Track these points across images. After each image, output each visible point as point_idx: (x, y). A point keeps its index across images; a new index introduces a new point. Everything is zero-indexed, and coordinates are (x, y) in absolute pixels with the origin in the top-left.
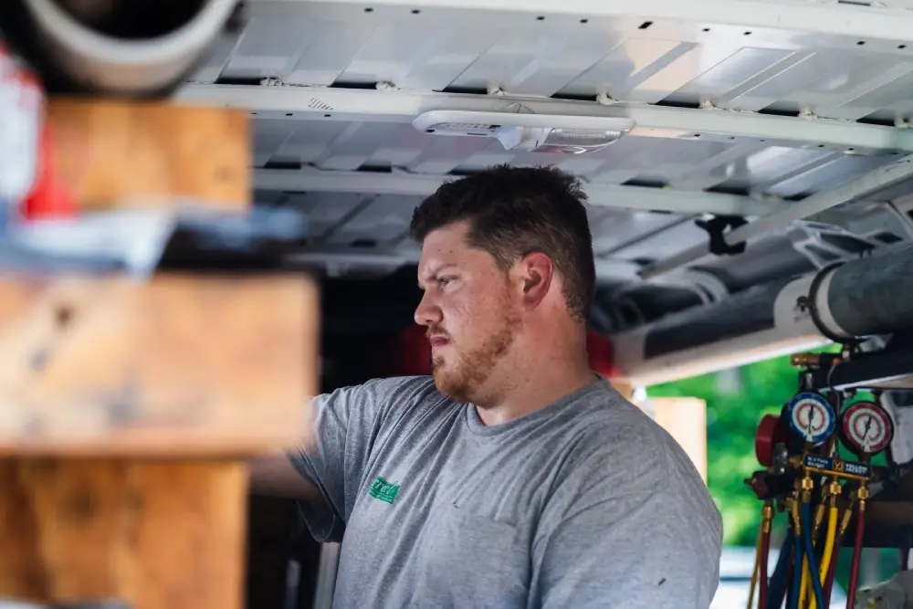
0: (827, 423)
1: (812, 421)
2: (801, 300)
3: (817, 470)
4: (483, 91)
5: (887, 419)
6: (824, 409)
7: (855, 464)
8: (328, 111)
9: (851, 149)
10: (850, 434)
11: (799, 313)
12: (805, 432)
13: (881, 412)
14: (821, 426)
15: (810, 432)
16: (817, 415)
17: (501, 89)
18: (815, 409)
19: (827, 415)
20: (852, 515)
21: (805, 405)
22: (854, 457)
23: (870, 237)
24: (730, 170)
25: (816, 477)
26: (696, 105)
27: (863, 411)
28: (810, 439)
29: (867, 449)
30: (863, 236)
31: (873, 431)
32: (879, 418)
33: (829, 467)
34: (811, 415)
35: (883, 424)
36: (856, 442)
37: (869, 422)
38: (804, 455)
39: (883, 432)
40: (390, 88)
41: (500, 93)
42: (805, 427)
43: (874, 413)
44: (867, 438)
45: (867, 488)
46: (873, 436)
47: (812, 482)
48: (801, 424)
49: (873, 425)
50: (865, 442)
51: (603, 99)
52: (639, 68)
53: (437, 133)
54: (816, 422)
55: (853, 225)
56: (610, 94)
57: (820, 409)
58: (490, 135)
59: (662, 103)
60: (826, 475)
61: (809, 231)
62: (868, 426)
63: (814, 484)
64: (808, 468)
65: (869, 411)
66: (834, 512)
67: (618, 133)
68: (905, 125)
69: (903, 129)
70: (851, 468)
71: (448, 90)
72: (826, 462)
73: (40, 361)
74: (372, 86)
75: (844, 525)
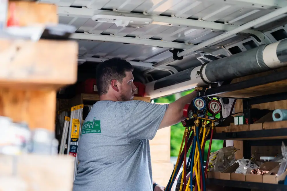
0: (204, 105)
1: (200, 104)
2: (198, 72)
3: (201, 118)
4: (111, 10)
5: (220, 105)
6: (203, 101)
7: (211, 117)
8: (68, 14)
9: (212, 30)
10: (210, 108)
11: (197, 75)
12: (198, 107)
13: (219, 103)
14: (202, 106)
15: (199, 108)
16: (201, 103)
17: (117, 9)
18: (201, 102)
19: (204, 103)
20: (210, 131)
21: (198, 100)
22: (211, 115)
23: (218, 56)
24: (179, 35)
25: (200, 120)
26: (170, 16)
27: (214, 102)
28: (199, 109)
29: (215, 113)
30: (216, 56)
31: (216, 108)
32: (218, 104)
33: (204, 117)
34: (199, 103)
35: (219, 106)
36: (211, 111)
37: (215, 105)
38: (197, 114)
39: (219, 108)
40: (86, 8)
41: (116, 11)
42: (198, 106)
43: (217, 103)
44: (215, 110)
45: (214, 123)
46: (216, 109)
47: (199, 121)
48: (196, 105)
49: (216, 106)
50: (214, 111)
51: (144, 13)
52: (154, 5)
53: (98, 21)
54: (201, 105)
55: (213, 53)
56: (147, 12)
57: (202, 101)
58: (113, 22)
59: (161, 15)
60: (203, 119)
61: (201, 54)
62: (215, 106)
63: (200, 122)
64: (198, 117)
65: (215, 102)
66: (205, 129)
67: (148, 23)
68: (227, 23)
69: (226, 25)
70: (210, 117)
71: (102, 9)
72: (203, 116)
73: (12, 59)
74: (81, 7)
75: (208, 133)
